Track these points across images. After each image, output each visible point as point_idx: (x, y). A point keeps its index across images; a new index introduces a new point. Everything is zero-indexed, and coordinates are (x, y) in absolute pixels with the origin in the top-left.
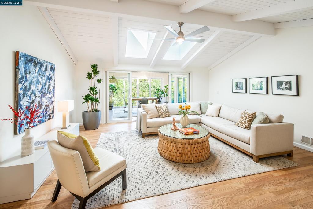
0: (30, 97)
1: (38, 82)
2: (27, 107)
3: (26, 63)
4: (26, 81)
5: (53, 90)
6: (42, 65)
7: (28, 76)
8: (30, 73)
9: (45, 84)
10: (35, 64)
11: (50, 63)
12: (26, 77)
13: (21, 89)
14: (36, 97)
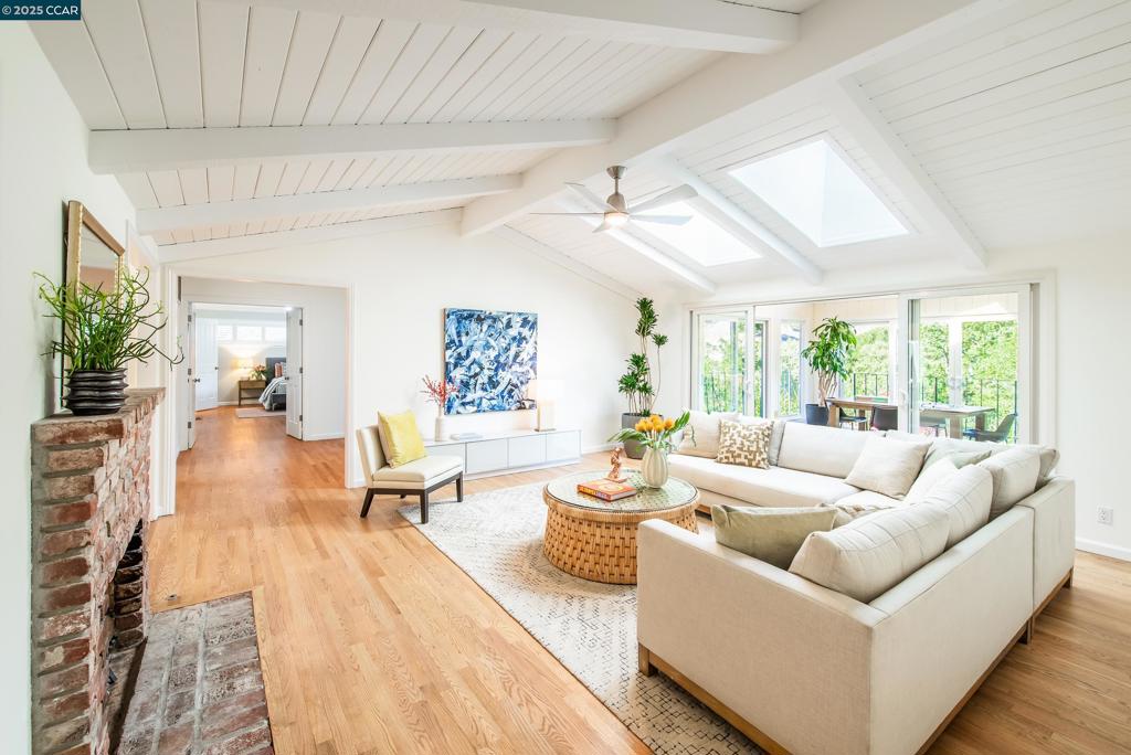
0: (469, 368)
1: (487, 346)
2: (462, 382)
3: (459, 322)
4: (461, 345)
5: (534, 358)
6: (495, 319)
7: (464, 339)
8: (467, 334)
9: (507, 349)
10: (480, 320)
11: (520, 314)
12: (460, 341)
13: (451, 356)
14: (482, 369)
